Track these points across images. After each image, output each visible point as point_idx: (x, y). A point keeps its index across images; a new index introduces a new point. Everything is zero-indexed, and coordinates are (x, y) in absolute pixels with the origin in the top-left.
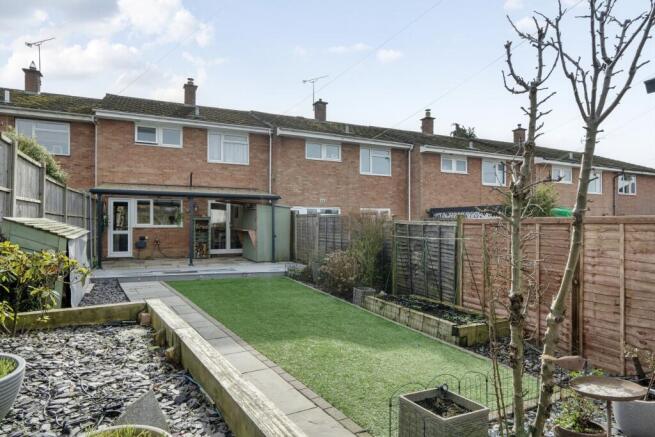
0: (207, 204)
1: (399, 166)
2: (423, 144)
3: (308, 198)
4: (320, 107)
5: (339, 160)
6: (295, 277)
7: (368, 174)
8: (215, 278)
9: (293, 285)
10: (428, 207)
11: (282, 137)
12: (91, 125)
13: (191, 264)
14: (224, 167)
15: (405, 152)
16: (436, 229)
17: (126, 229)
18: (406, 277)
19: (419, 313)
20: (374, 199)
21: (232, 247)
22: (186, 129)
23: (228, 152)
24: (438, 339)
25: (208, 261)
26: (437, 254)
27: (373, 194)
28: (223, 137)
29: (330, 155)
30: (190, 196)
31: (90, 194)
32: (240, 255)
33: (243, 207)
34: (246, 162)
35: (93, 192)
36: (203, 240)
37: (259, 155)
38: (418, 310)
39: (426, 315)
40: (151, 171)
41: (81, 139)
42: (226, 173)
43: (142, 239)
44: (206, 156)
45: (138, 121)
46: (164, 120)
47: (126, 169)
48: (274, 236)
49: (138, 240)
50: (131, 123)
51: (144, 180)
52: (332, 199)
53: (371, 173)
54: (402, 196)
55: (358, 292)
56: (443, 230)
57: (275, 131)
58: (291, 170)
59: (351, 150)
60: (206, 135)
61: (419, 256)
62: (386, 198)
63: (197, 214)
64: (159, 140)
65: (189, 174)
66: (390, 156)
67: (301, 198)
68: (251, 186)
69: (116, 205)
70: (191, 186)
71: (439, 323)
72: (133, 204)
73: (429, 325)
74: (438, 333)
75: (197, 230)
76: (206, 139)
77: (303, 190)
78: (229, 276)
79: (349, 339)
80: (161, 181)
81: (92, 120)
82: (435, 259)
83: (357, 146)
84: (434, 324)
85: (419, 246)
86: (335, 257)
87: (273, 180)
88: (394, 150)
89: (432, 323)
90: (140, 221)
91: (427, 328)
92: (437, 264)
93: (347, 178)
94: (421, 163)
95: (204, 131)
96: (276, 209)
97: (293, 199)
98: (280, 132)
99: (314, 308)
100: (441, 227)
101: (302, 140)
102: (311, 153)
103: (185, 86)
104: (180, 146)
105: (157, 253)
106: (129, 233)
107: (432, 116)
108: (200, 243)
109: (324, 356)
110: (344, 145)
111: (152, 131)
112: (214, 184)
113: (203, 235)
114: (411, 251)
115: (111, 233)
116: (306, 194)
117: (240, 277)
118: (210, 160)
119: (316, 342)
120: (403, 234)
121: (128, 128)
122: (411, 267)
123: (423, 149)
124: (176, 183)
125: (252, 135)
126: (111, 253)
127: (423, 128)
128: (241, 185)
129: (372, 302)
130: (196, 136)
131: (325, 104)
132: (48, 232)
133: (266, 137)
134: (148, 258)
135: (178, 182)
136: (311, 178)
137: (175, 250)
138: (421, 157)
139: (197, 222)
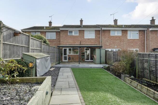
0: (84, 49)
1: (141, 36)
2: (151, 28)
3: (111, 46)
4: (116, 21)
5: (121, 35)
6: (105, 69)
7: (130, 38)
8: (83, 68)
9: (104, 71)
10: (153, 48)
11: (104, 30)
12: (59, 32)
13: (79, 64)
14: (88, 39)
15: (144, 31)
16: (154, 55)
17: (66, 55)
18: (142, 72)
19: (146, 87)
20: (132, 46)
21: (91, 60)
22: (79, 31)
23: (90, 35)
24: (154, 100)
25: (84, 63)
26: (155, 65)
27: (132, 44)
28: (88, 32)
29: (118, 34)
30: (80, 47)
31: (57, 47)
32: (92, 62)
33: (93, 49)
34: (94, 38)
35: (58, 47)
36: (83, 58)
37: (97, 35)
38: (146, 86)
39: (149, 88)
40: (71, 41)
41: (58, 35)
42: (89, 41)
43: (70, 57)
44: (84, 37)
45: (69, 30)
46: (74, 29)
47: (66, 41)
48: (101, 57)
49: (69, 58)
50: (67, 31)
51: (70, 44)
52: (119, 46)
53: (131, 38)
54: (143, 44)
55: (123, 76)
56: (157, 56)
57: (102, 29)
58: (106, 39)
59: (125, 32)
60: (84, 32)
61: (147, 65)
62: (137, 46)
63: (82, 51)
64: (73, 34)
65: (80, 42)
66: (138, 33)
67: (109, 46)
68: (95, 44)
69: (64, 49)
70: (81, 45)
71: (154, 93)
72: (68, 49)
73: (150, 93)
74: (154, 97)
75: (82, 55)
76: (84, 33)
77: (110, 44)
78: (87, 68)
79: (115, 94)
80: (74, 44)
81: (60, 31)
82: (154, 66)
83: (127, 30)
84: (152, 93)
85: (147, 61)
86: (116, 64)
87: (101, 42)
88: (140, 31)
89: (151, 92)
90: (69, 53)
91: (149, 94)
92: (155, 68)
93: (124, 40)
94: (150, 34)
95: (84, 31)
96: (101, 50)
97: (107, 47)
98: (103, 29)
99: (107, 80)
100: (156, 55)
101: (109, 30)
102: (112, 34)
103: (80, 21)
104: (78, 35)
105: (73, 61)
106: (67, 56)
107: (154, 19)
108: (83, 59)
109: (103, 101)
110: (122, 30)
111: (72, 32)
112: (86, 44)
113: (83, 56)
114: (143, 63)
115: (63, 56)
116: (111, 45)
117: (90, 68)
118: (85, 38)
119: (102, 94)
120: (140, 57)
121: (67, 32)
122: (144, 69)
123: (150, 29)
124: (77, 44)
125: (95, 30)
126: (63, 61)
127: (151, 23)
128: (93, 44)
129: (127, 80)
130: (82, 32)
131: (117, 20)
132: (31, 56)
133: (99, 31)
134: (71, 62)
135: (78, 44)
136: (112, 41)
137: (77, 60)
138: (150, 32)
139: (82, 53)
